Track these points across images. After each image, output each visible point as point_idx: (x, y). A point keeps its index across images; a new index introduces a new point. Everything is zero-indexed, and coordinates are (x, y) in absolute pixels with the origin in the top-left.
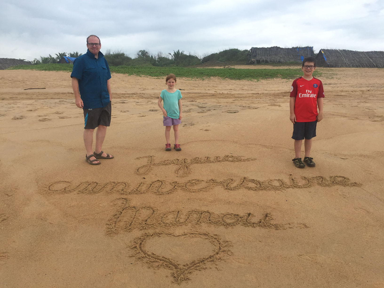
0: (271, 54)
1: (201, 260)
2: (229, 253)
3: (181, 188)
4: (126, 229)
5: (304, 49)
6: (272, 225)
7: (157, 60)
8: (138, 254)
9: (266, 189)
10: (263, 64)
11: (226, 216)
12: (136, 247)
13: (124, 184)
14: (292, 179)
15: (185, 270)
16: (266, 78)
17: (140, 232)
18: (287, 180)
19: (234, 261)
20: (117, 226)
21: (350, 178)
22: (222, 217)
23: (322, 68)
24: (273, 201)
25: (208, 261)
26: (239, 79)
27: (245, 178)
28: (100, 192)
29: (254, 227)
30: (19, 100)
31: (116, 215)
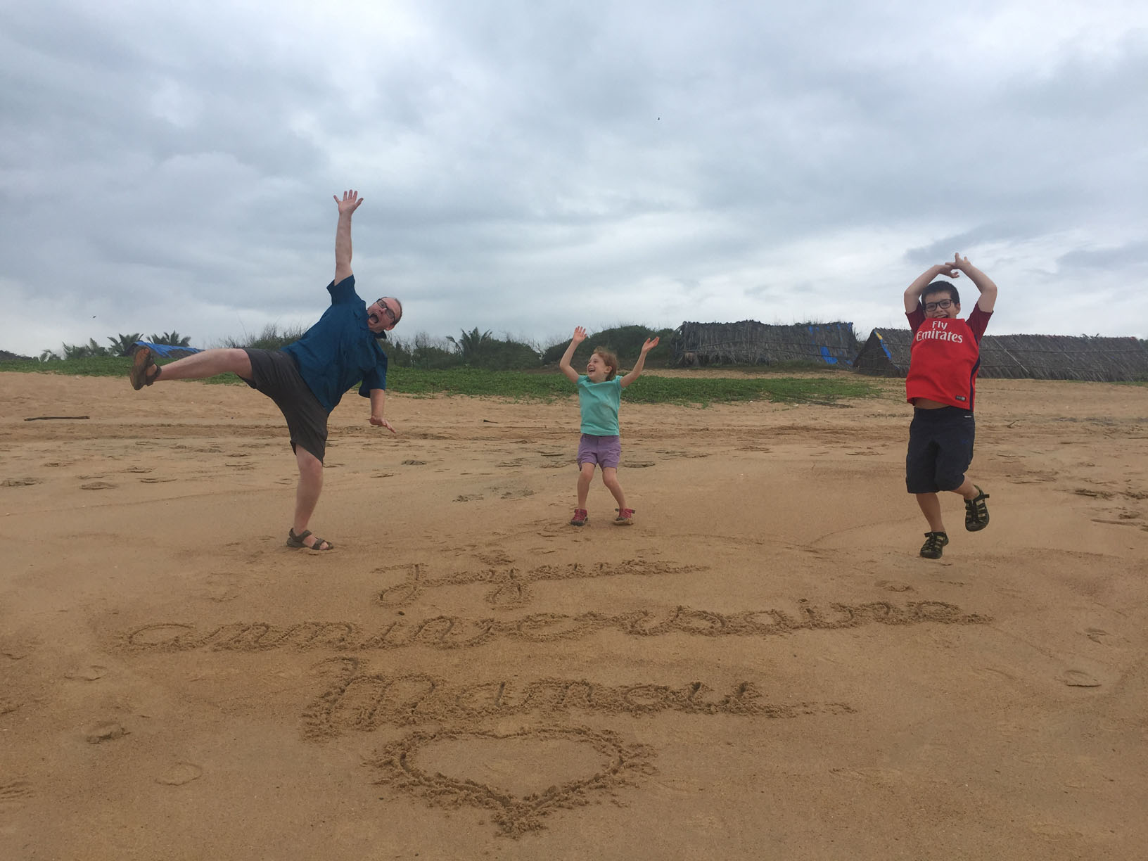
0: (739, 340)
1: (573, 786)
2: (646, 769)
3: (508, 632)
4: (360, 725)
5: (828, 327)
6: (759, 708)
7: (412, 354)
8: (397, 776)
9: (737, 631)
10: (716, 368)
11: (633, 691)
12: (390, 763)
13: (346, 626)
14: (809, 611)
15: (529, 808)
16: (727, 400)
17: (399, 730)
18: (794, 612)
19: (660, 786)
20: (333, 719)
21: (961, 607)
22: (622, 693)
23: (883, 379)
24: (758, 658)
25: (590, 788)
26: (653, 402)
27: (680, 609)
28: (279, 646)
29: (712, 714)
30: (16, 440)
31: (329, 694)
